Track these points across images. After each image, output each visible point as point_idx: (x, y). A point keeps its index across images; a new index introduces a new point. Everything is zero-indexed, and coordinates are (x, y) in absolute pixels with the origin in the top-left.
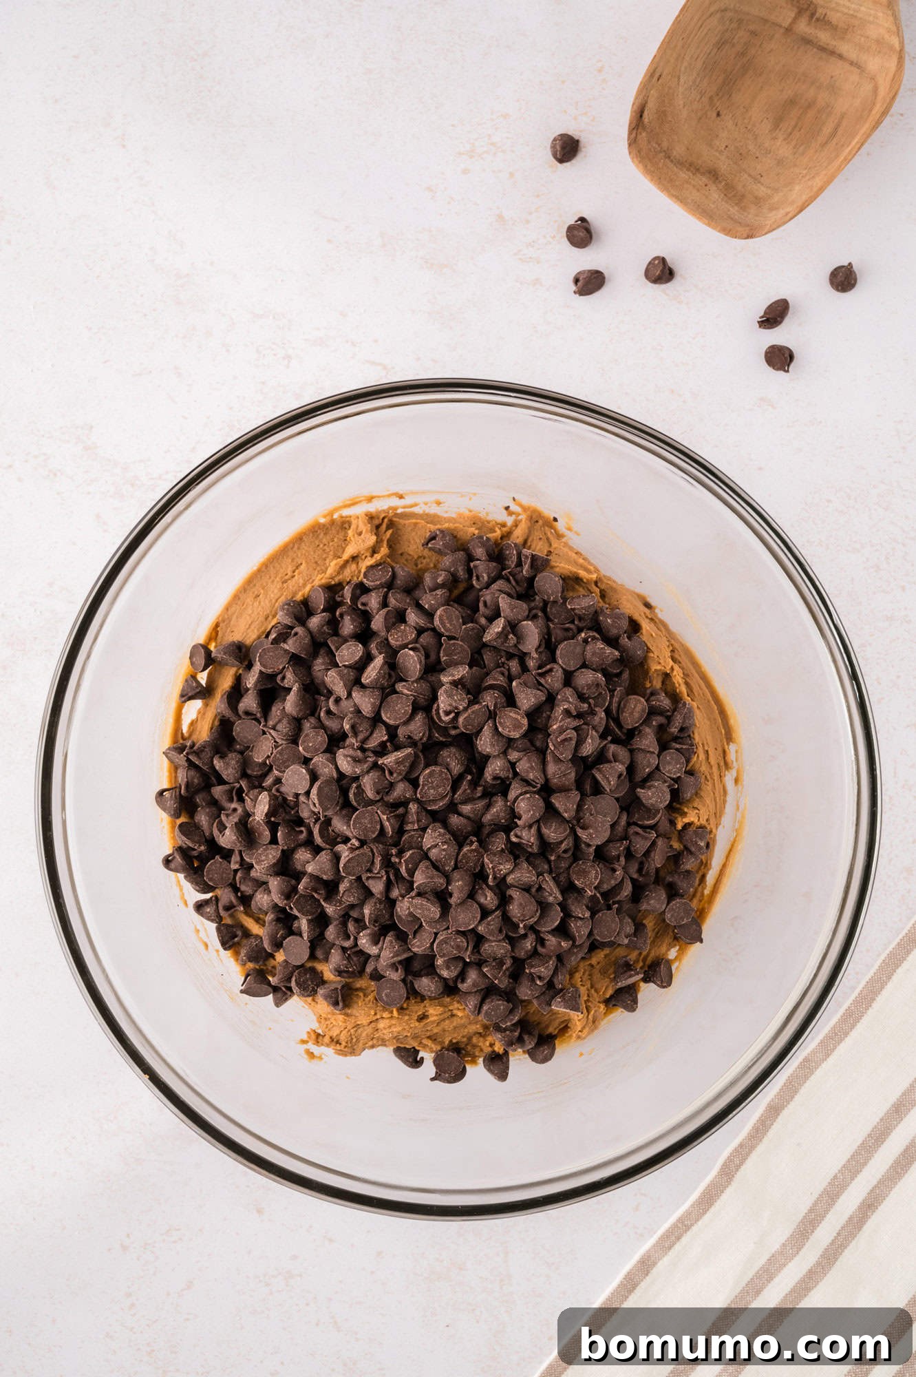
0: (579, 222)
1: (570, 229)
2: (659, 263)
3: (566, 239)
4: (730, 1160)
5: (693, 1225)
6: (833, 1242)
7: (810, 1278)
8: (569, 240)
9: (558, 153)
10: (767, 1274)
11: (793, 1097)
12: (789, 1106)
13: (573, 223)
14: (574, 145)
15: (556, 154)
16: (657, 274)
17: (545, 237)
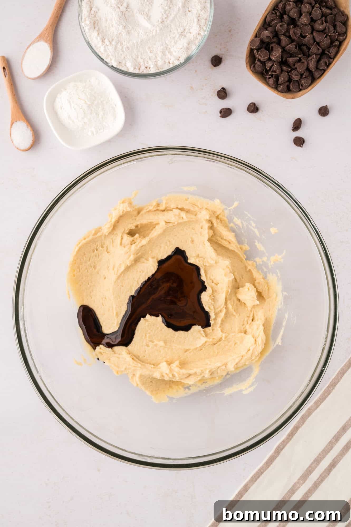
0: (222, 89)
1: (219, 92)
2: (253, 105)
4: (279, 447)
5: (264, 472)
6: (318, 479)
7: (309, 492)
8: (218, 96)
10: (293, 490)
11: (304, 423)
13: (219, 90)
14: (220, 60)
15: (213, 63)
16: (252, 109)
17: (209, 95)
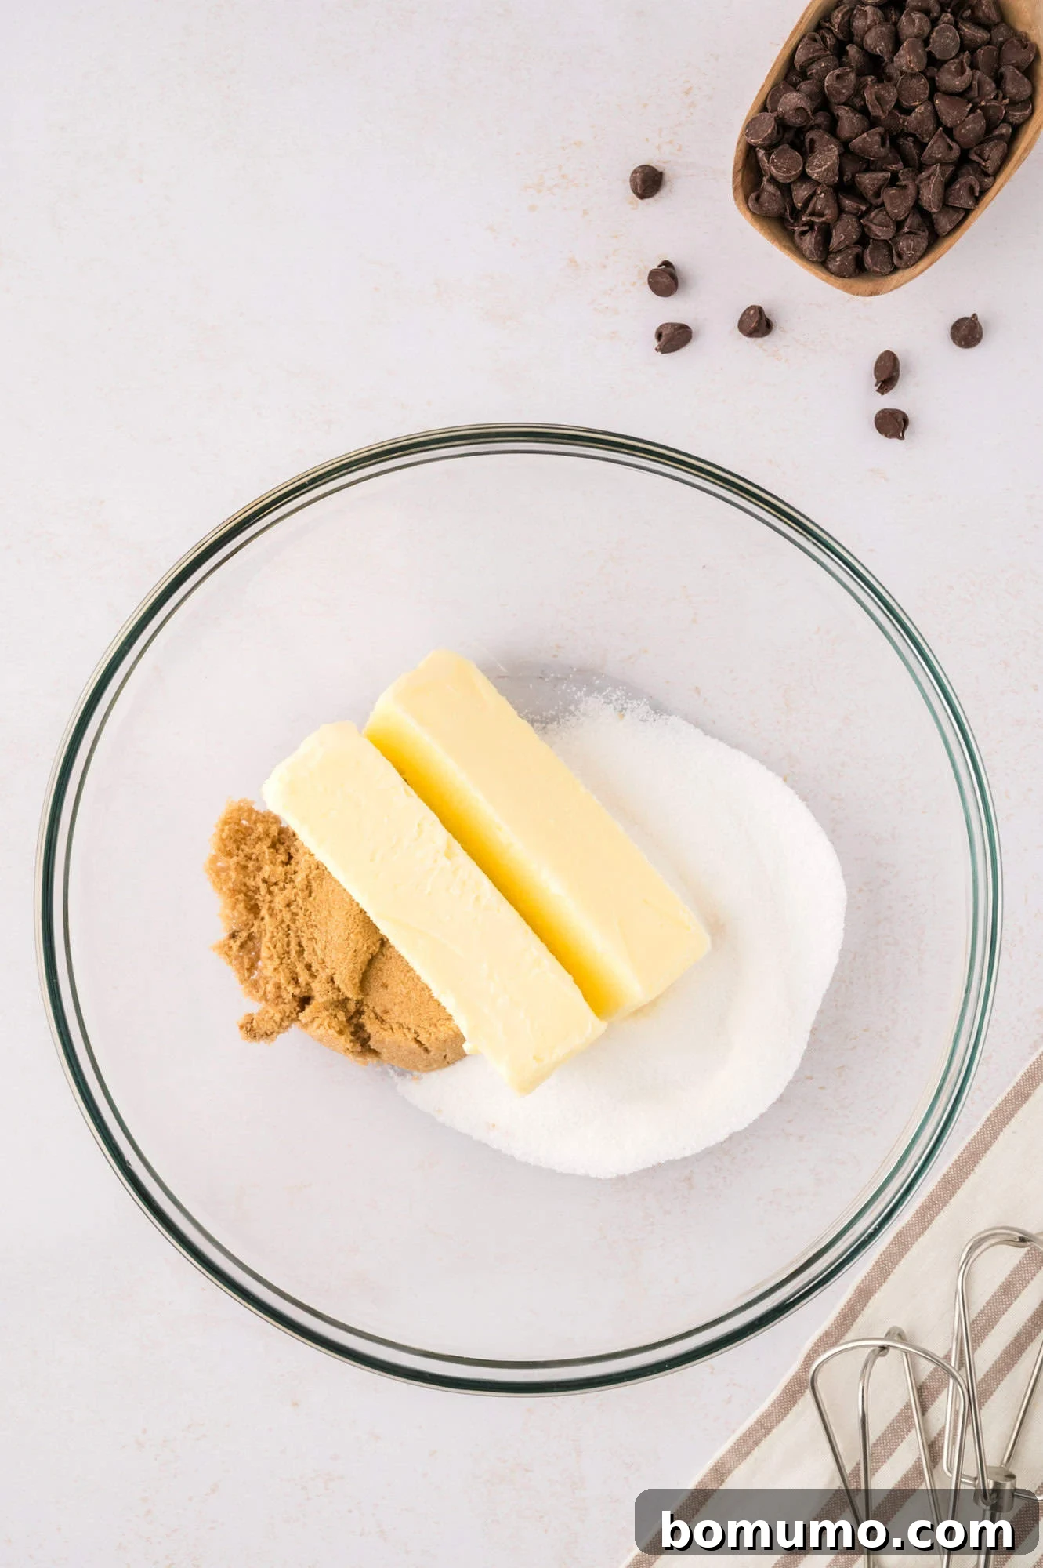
0: (663, 267)
1: (653, 275)
2: (754, 313)
3: (648, 286)
5: (773, 1428)
8: (651, 287)
9: (638, 188)
11: (886, 1278)
12: (882, 1288)
13: (656, 267)
14: (656, 178)
15: (636, 189)
16: (753, 326)
17: (623, 283)
